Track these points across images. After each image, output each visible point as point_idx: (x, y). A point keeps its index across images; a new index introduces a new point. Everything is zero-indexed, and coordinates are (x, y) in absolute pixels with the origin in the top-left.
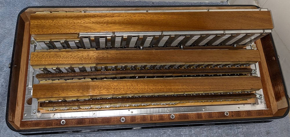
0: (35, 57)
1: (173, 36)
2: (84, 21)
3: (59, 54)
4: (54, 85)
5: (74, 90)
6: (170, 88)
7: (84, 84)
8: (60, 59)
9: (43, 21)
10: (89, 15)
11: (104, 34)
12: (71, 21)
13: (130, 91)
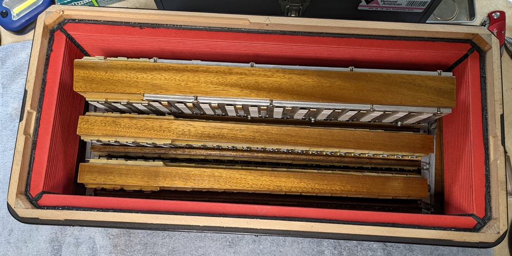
0: (84, 123)
1: (289, 108)
2: (152, 76)
3: (118, 121)
4: (109, 166)
5: (136, 177)
6: (278, 185)
7: (152, 169)
8: (120, 128)
9: (91, 72)
10: (159, 66)
11: (182, 99)
12: (133, 75)
13: (219, 185)
